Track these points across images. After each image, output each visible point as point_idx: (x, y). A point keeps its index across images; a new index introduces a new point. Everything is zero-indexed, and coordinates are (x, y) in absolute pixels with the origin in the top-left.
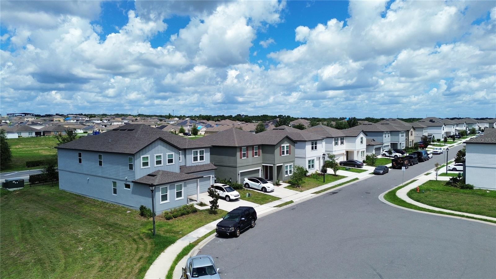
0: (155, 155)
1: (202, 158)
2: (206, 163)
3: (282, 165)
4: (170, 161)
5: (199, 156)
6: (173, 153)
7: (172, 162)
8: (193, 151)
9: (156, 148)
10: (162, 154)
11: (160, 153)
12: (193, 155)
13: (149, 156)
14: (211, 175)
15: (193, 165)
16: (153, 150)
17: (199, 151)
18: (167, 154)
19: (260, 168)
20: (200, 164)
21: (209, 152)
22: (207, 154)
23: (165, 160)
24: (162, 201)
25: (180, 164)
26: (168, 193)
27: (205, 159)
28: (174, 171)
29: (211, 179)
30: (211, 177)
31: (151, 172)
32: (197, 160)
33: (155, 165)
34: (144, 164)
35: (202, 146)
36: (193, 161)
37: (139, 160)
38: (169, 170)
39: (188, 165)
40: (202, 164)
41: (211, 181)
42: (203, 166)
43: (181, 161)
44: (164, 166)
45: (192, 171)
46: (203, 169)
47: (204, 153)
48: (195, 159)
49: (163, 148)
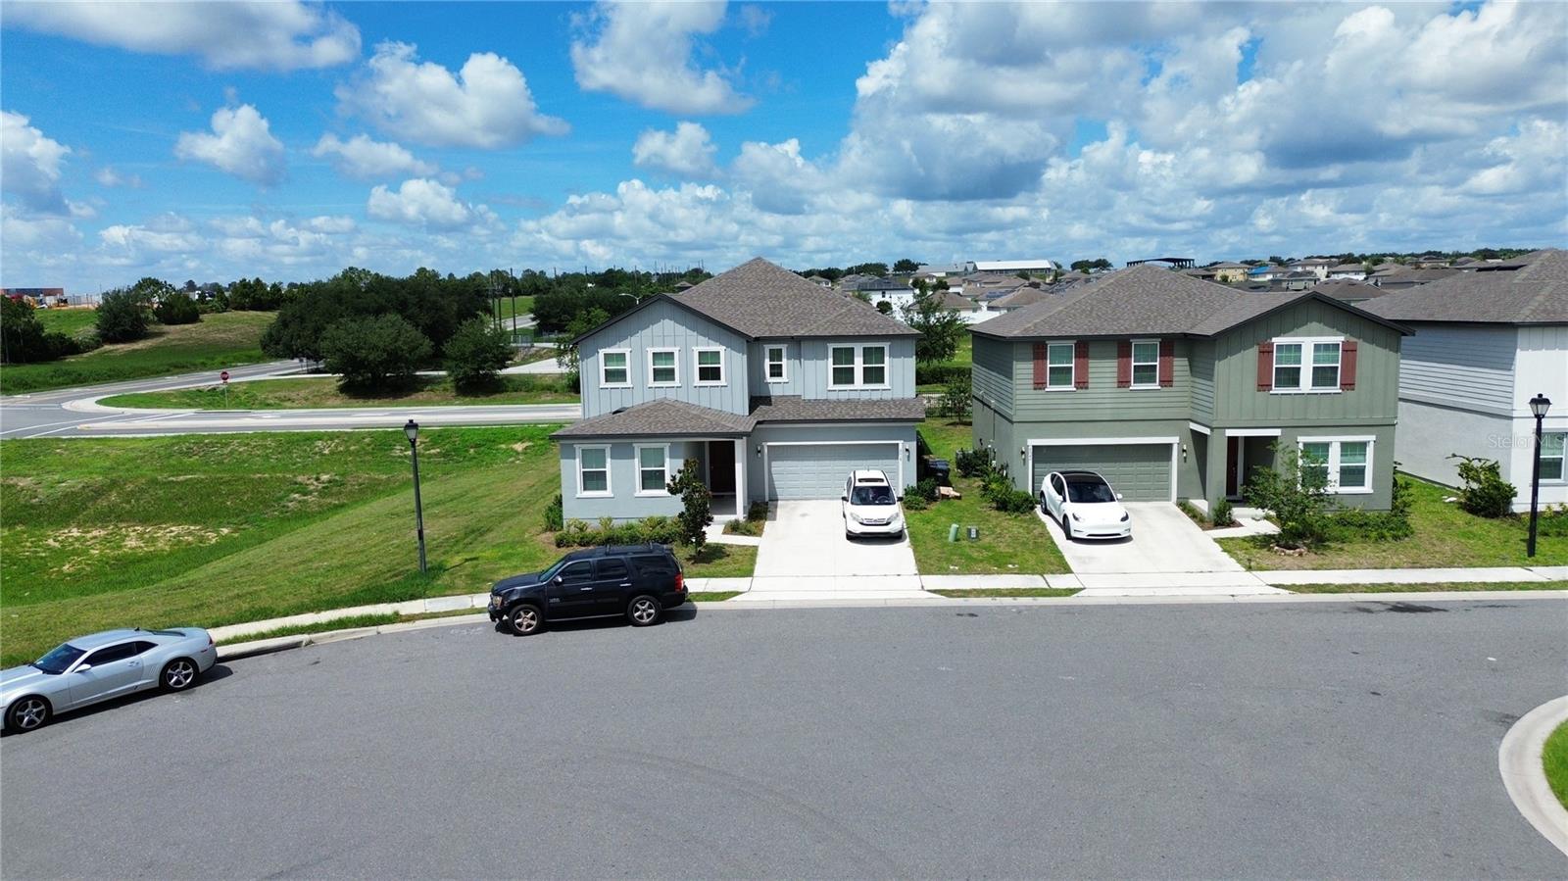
0: (651, 351)
1: (874, 375)
2: (898, 395)
3: (1276, 438)
4: (710, 374)
5: (859, 365)
6: (721, 349)
7: (718, 378)
8: (831, 346)
9: (657, 328)
10: (675, 350)
11: (670, 346)
12: (831, 360)
13: (626, 350)
14: (900, 442)
15: (833, 397)
16: (647, 332)
17: (859, 349)
18: (697, 350)
19: (1174, 440)
20: (865, 396)
21: (914, 357)
22: (898, 361)
23: (687, 368)
24: (585, 489)
25: (776, 387)
26: (608, 469)
27: (891, 383)
28: (727, 409)
29: (900, 456)
30: (900, 447)
31: (638, 401)
32: (852, 382)
33: (651, 383)
34: (611, 376)
35: (876, 333)
36: (835, 383)
37: (591, 360)
38: (705, 404)
39: (810, 395)
40: (876, 396)
41: (900, 463)
42: (874, 403)
43: (784, 378)
44: (684, 387)
45: (804, 415)
46: (858, 414)
47: (887, 359)
48: (843, 376)
49: (681, 329)
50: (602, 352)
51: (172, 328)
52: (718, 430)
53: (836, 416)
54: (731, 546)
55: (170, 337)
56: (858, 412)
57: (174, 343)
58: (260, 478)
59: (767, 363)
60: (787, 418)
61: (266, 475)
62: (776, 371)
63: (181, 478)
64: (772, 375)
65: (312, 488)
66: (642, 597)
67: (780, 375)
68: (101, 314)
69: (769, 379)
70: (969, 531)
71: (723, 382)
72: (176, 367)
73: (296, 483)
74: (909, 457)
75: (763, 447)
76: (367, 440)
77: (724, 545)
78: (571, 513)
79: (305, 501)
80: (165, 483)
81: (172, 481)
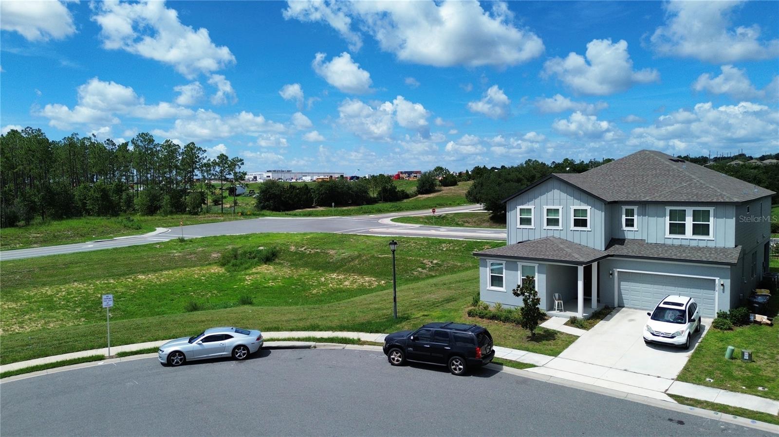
0: (545, 208)
1: (701, 229)
2: (720, 244)
4: (581, 223)
5: (689, 222)
6: (588, 208)
7: (586, 226)
8: (668, 209)
9: (550, 195)
10: (560, 208)
11: (557, 205)
12: (668, 218)
13: (532, 207)
14: (717, 279)
15: (669, 242)
16: (544, 197)
17: (689, 211)
18: (573, 208)
20: (693, 244)
21: (734, 218)
22: (721, 221)
23: (566, 218)
24: (492, 285)
25: (629, 233)
26: (504, 275)
27: (715, 235)
28: (591, 245)
29: (717, 288)
30: (717, 282)
31: (537, 237)
32: (684, 233)
33: (545, 226)
34: (524, 221)
35: (703, 200)
36: (670, 233)
37: (513, 212)
38: (577, 241)
39: (652, 240)
40: (702, 244)
41: (717, 293)
42: (698, 249)
43: (635, 228)
44: (565, 230)
45: (643, 254)
46: (684, 256)
47: (711, 219)
48: (677, 229)
49: (564, 196)
50: (519, 207)
51: (446, 188)
52: (567, 259)
53: (666, 256)
54: (562, 333)
55: (444, 192)
56: (684, 255)
57: (444, 195)
58: (410, 259)
59: (624, 218)
60: (630, 254)
61: (413, 258)
62: (630, 223)
63: (383, 256)
64: (627, 225)
65: (428, 266)
66: (457, 357)
67: (632, 226)
68: (420, 182)
69: (624, 228)
70: (743, 353)
71: (588, 228)
72: (440, 205)
73: (422, 263)
74: (724, 289)
75: (613, 271)
76: (464, 245)
77: (559, 332)
78: (484, 299)
79: (421, 272)
80: (376, 258)
81: (379, 257)
